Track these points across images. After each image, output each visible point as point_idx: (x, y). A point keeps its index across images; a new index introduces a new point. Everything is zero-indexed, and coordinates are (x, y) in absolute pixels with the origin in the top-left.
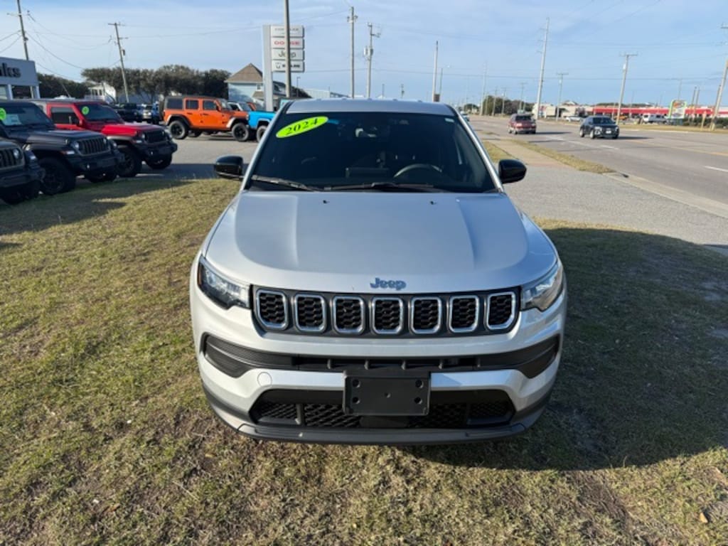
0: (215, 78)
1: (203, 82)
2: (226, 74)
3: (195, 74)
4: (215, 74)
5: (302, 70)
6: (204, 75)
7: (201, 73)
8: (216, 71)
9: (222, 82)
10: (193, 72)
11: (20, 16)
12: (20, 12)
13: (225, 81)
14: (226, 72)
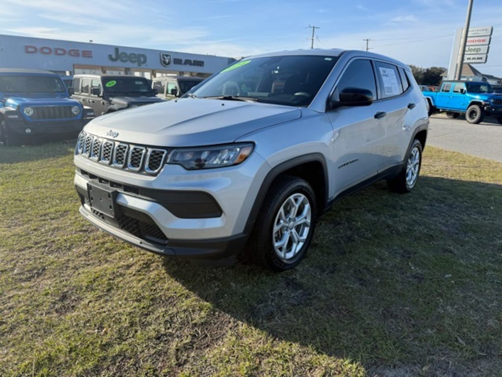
0: (433, 73)
1: (423, 76)
2: (444, 70)
3: (419, 70)
4: (434, 70)
5: (484, 61)
6: (425, 71)
7: (424, 70)
8: (436, 68)
9: (439, 75)
10: (417, 69)
11: (313, 39)
12: (313, 37)
13: (441, 75)
14: (444, 68)
